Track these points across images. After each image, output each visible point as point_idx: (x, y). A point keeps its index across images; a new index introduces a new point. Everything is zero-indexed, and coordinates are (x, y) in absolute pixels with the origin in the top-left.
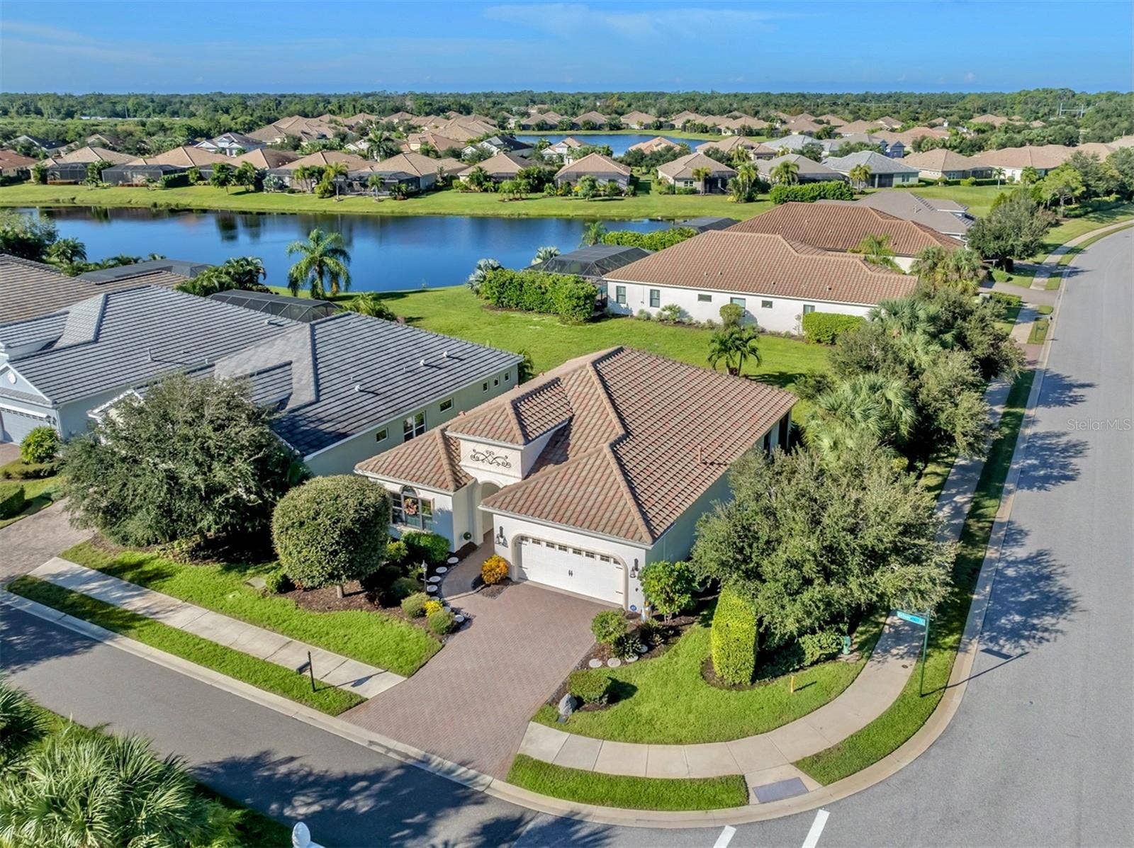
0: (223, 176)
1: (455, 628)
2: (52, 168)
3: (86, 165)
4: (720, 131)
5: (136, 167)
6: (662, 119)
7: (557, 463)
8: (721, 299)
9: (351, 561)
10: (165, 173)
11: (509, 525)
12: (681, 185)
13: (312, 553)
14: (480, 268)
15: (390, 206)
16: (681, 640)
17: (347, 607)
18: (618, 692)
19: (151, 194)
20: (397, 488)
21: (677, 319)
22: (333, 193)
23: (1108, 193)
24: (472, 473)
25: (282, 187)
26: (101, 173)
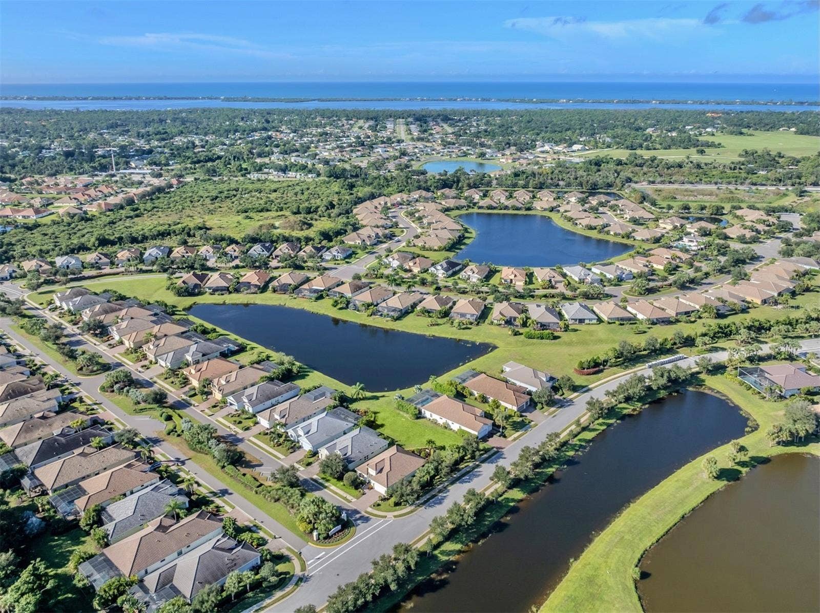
1: (364, 494)
3: (289, 286)
5: (306, 289)
7: (380, 474)
8: (444, 420)
9: (352, 484)
10: (315, 292)
11: (372, 482)
13: (348, 482)
15: (390, 324)
16: (389, 500)
17: (352, 489)
18: (379, 505)
20: (360, 473)
21: (435, 422)
24: (370, 473)
25: (356, 308)
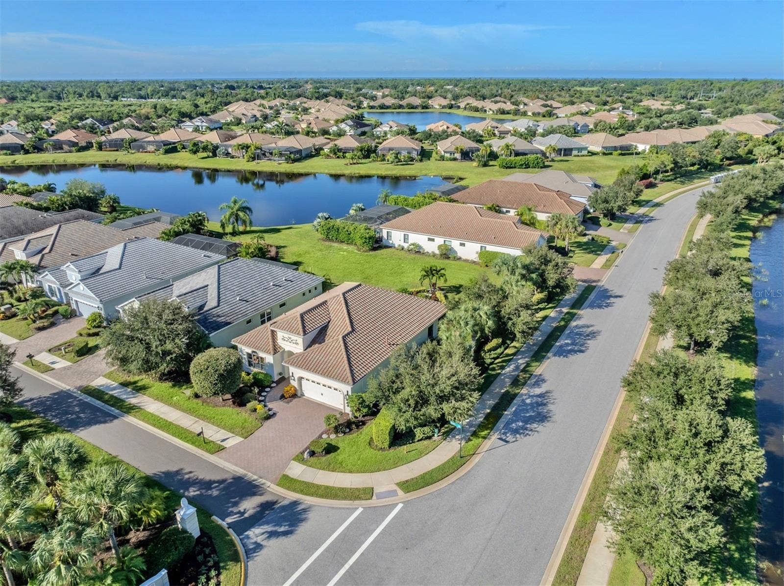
0: (195, 149)
1: (268, 418)
2: (104, 142)
3: (122, 140)
4: (485, 111)
5: (149, 142)
6: (453, 102)
7: (320, 343)
8: (439, 241)
9: (223, 387)
10: (164, 145)
11: (296, 372)
12: (448, 155)
13: (207, 384)
14: (319, 218)
15: (285, 167)
16: (365, 427)
17: (224, 406)
18: (330, 449)
19: (157, 157)
20: (250, 351)
21: (417, 251)
22: (254, 159)
23: (693, 165)
24: (283, 346)
25: (227, 154)
26: (131, 145)
